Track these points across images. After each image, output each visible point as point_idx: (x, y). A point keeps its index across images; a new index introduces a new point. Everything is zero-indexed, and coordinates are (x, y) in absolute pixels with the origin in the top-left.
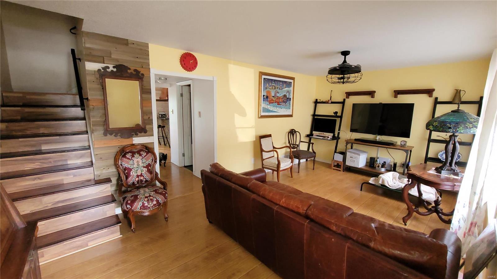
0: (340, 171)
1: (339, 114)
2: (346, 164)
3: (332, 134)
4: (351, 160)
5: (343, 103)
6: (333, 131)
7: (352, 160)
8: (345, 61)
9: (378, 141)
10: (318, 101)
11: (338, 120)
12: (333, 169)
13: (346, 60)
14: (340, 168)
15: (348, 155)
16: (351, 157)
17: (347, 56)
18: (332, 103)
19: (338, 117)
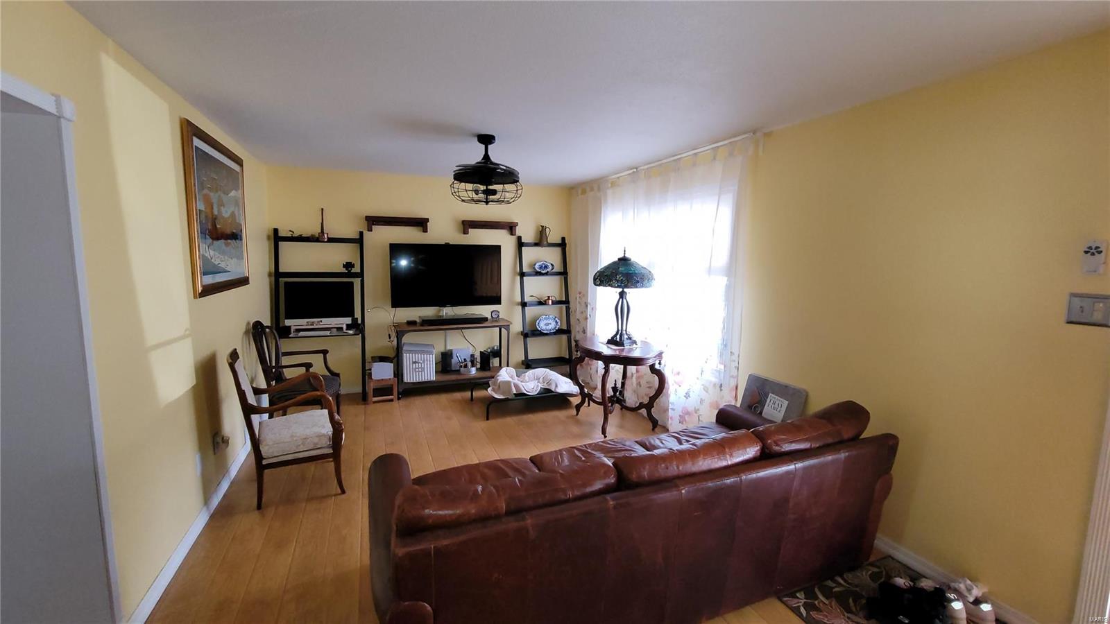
0: (392, 400)
1: (357, 269)
2: (405, 380)
3: (348, 320)
4: (416, 368)
5: (359, 241)
6: (349, 312)
7: (418, 368)
8: (486, 157)
9: (444, 318)
10: (281, 234)
11: (357, 282)
12: (375, 402)
13: (489, 153)
14: (392, 395)
15: (407, 358)
16: (415, 363)
17: (489, 146)
18: (331, 240)
19: (356, 275)
